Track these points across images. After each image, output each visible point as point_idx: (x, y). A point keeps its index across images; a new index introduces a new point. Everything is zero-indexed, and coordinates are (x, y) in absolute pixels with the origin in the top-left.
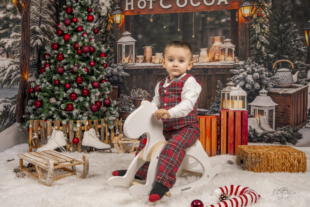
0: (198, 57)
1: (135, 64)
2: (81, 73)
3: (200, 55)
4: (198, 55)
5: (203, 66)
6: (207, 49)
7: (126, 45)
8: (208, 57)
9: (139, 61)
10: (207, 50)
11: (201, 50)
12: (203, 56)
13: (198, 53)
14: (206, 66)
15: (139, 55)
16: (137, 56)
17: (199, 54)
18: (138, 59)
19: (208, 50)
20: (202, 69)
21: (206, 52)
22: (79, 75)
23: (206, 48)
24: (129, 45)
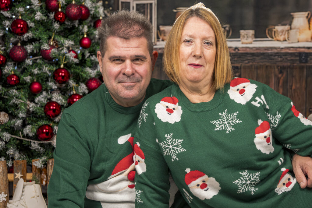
0: (288, 31)
1: (158, 43)
2: (65, 62)
3: (293, 26)
4: (287, 27)
5: (298, 49)
6: (307, 13)
7: (137, 5)
8: (310, 29)
9: (165, 38)
10: (306, 15)
11: (295, 16)
12: (298, 29)
13: (288, 22)
14: (304, 48)
15: (165, 25)
16: (162, 28)
17: (290, 25)
18: (164, 32)
19: (309, 16)
20: (296, 54)
21: (306, 21)
22: (62, 66)
23: (306, 11)
24: (144, 4)
